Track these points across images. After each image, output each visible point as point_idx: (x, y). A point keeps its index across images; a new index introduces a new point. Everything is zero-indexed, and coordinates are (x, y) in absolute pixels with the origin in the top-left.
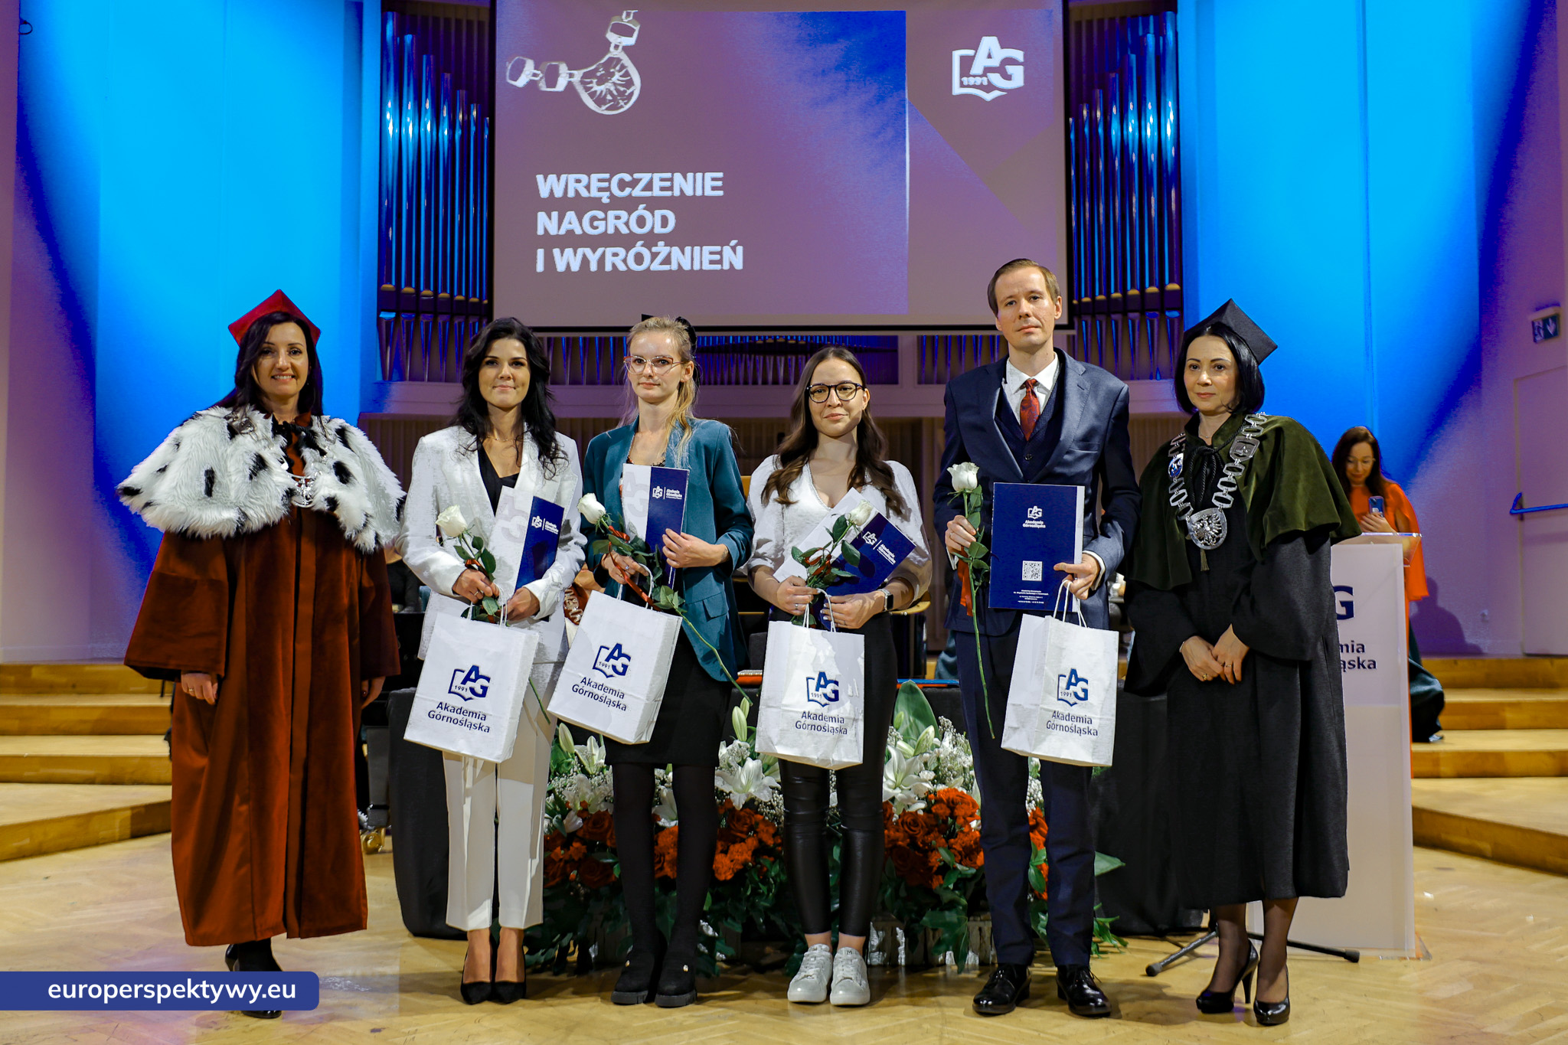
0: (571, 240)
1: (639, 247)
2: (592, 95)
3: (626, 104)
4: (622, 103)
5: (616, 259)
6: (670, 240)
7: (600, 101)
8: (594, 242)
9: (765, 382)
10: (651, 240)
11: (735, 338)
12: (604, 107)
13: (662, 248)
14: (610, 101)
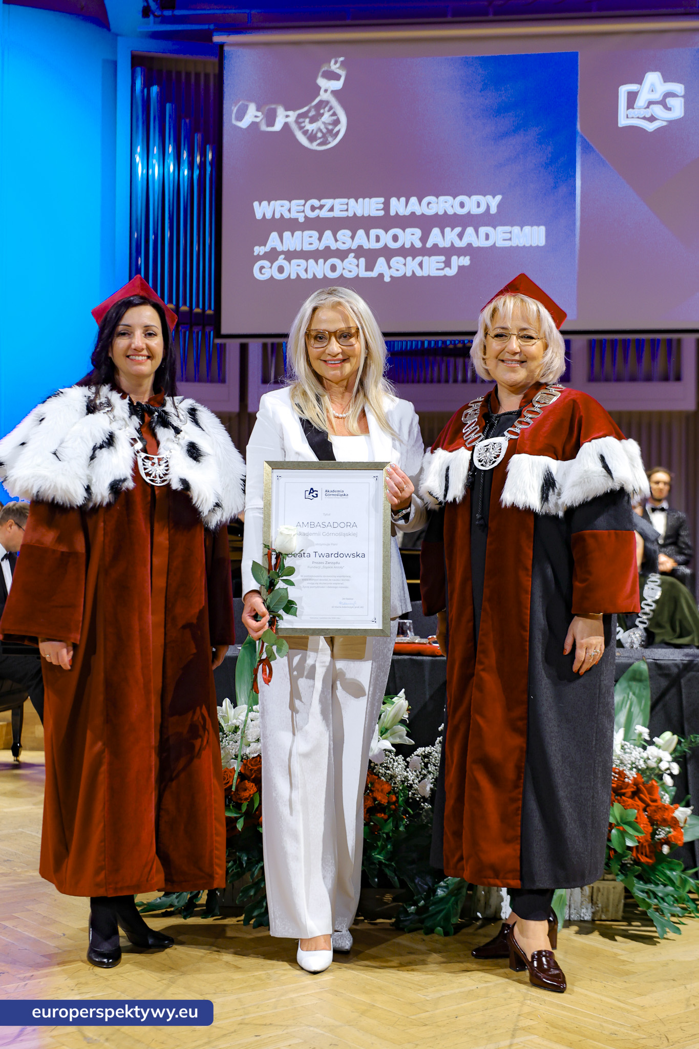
2: (305, 133)
3: (334, 139)
4: (330, 139)
7: (312, 138)
9: (456, 381)
11: (430, 342)
12: (315, 143)
14: (320, 138)
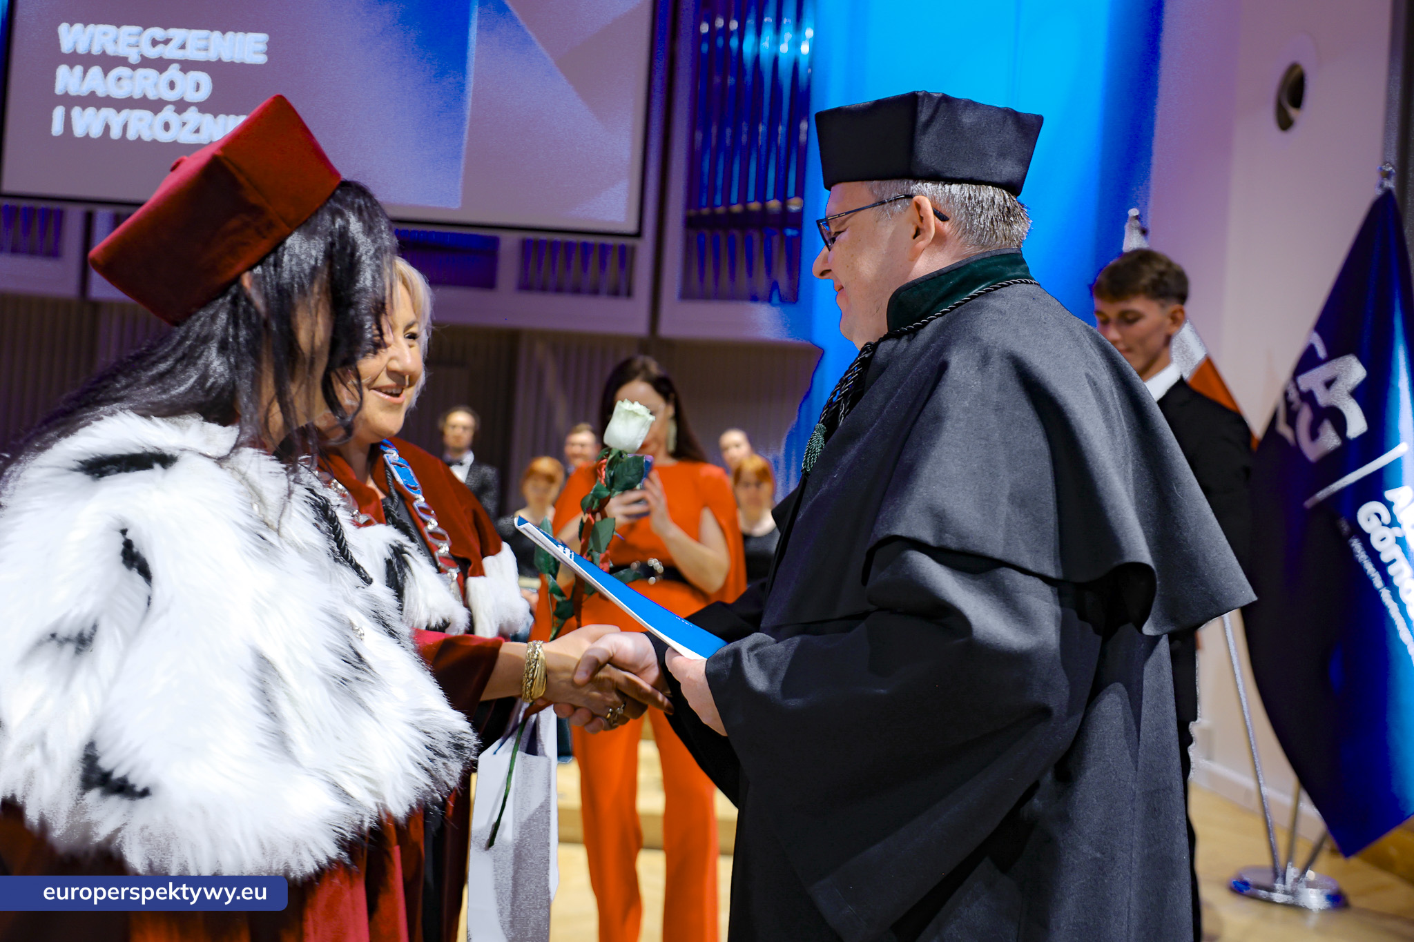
0: (92, 101)
1: (168, 113)
5: (142, 126)
6: (203, 107)
8: (120, 104)
10: (181, 106)
13: (192, 115)
